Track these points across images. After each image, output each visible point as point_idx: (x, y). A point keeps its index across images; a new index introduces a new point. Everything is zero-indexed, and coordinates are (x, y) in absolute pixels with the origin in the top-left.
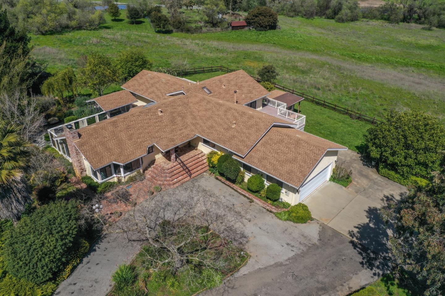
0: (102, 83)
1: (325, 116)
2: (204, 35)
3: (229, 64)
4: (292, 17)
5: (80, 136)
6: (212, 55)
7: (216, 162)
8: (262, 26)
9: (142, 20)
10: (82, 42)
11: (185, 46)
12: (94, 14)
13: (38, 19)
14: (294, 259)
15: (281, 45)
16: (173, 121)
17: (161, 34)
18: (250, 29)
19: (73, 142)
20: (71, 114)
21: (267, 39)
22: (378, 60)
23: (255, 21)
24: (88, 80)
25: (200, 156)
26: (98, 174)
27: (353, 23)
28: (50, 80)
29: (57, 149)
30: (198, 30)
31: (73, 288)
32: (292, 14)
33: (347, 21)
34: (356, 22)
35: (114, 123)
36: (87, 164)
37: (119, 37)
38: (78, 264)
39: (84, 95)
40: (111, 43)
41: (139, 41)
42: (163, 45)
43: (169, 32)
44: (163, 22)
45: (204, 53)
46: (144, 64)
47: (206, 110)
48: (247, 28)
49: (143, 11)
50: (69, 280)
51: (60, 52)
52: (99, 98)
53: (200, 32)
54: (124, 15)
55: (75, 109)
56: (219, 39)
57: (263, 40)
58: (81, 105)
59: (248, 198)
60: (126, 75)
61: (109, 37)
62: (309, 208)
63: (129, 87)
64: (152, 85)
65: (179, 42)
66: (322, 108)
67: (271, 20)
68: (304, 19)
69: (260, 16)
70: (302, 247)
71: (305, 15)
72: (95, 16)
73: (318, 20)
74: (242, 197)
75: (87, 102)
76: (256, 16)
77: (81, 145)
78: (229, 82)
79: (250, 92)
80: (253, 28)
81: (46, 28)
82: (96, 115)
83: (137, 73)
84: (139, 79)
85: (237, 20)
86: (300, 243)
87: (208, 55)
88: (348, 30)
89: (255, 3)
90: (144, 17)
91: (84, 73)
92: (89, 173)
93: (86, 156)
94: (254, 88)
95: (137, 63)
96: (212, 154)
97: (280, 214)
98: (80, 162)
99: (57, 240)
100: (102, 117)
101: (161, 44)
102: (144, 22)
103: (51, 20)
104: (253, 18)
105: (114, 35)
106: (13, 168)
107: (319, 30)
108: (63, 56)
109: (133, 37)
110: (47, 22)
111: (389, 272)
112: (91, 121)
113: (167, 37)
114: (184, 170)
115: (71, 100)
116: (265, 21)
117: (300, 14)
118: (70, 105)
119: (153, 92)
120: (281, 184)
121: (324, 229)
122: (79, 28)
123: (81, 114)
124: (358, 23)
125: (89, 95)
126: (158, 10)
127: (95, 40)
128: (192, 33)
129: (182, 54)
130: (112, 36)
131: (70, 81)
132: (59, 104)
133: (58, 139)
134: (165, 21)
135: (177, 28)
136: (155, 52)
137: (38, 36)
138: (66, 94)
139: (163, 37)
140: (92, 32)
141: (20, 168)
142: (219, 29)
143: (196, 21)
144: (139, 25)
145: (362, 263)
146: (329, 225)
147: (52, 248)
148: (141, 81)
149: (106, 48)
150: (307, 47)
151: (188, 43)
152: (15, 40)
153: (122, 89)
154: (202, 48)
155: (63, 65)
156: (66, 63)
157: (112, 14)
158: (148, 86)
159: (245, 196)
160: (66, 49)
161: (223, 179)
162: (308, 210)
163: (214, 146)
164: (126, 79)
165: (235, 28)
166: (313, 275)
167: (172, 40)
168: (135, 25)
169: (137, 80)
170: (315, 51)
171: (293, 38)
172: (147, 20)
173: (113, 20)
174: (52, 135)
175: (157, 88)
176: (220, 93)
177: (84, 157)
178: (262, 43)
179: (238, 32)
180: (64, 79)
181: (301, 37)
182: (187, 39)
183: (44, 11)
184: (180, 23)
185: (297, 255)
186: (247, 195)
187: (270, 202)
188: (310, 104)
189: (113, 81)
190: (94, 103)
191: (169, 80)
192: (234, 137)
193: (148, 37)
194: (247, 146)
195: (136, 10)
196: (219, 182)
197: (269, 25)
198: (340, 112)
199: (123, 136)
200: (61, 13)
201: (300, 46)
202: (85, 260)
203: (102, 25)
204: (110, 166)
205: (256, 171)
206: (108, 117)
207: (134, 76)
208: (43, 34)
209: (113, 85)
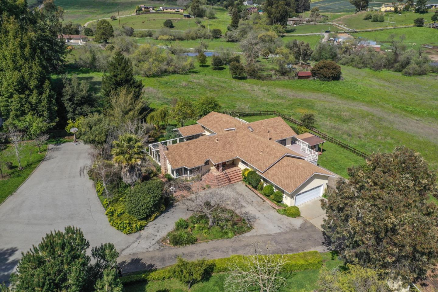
0: (184, 118)
1: (343, 156)
2: (273, 82)
3: (284, 109)
4: (361, 68)
5: (167, 149)
6: (272, 101)
7: (246, 175)
8: (325, 77)
9: (224, 66)
10: (175, 84)
11: (253, 92)
12: (186, 62)
13: (146, 65)
14: (280, 234)
15: (339, 95)
16: (224, 147)
17: (236, 80)
18: (314, 79)
19: (163, 153)
20: (163, 136)
21: (328, 88)
22: (430, 114)
23: (319, 72)
24: (175, 116)
25: (239, 171)
26: (175, 173)
27: (420, 77)
28: (152, 114)
29: (152, 157)
30: (269, 77)
31: (155, 226)
32: (360, 65)
33: (414, 74)
34: (423, 76)
35: (188, 144)
36: (169, 167)
37: (203, 81)
38: (159, 216)
39: (172, 125)
40: (196, 87)
41: (217, 86)
42: (235, 90)
43: (243, 78)
44: (239, 70)
45: (266, 99)
46: (215, 107)
47: (246, 142)
48: (312, 78)
49: (225, 60)
50: (153, 222)
51: (159, 92)
52: (181, 128)
53: (270, 80)
54: (209, 61)
55: (166, 133)
56: (285, 86)
57: (324, 90)
58: (170, 131)
59: (263, 199)
60: (202, 113)
61: (195, 81)
62: (300, 209)
63: (201, 122)
64: (216, 122)
65: (249, 88)
66: (345, 150)
67: (335, 72)
68: (372, 71)
69: (324, 68)
70: (287, 229)
71: (373, 67)
72: (186, 63)
73: (385, 73)
74: (259, 198)
75: (173, 130)
76: (321, 68)
77: (167, 155)
78: (268, 124)
79: (282, 133)
80: (317, 78)
81: (151, 73)
82: (178, 139)
83: (209, 112)
84: (208, 117)
85: (305, 71)
86: (287, 227)
87: (270, 101)
88: (413, 84)
89: (326, 55)
90: (226, 64)
91: (174, 111)
92: (170, 172)
93: (169, 161)
94: (285, 130)
95: (210, 106)
96: (246, 170)
97: (280, 210)
98: (165, 165)
99: (151, 198)
100: (182, 140)
101: (234, 89)
102: (225, 69)
103: (155, 66)
104: (319, 69)
105: (199, 79)
106: (138, 158)
107: (382, 83)
108: (160, 95)
109: (213, 82)
110: (152, 68)
111: (339, 250)
112: (174, 142)
113: (241, 82)
114: (226, 178)
115: (163, 127)
116: (329, 73)
117: (368, 66)
118: (162, 131)
119: (216, 127)
120: (283, 192)
121: (306, 222)
122: (174, 72)
123: (169, 137)
124: (425, 77)
125: (176, 126)
126: (237, 60)
127: (184, 83)
128: (263, 80)
129: (248, 99)
130: (197, 81)
131: (164, 115)
132: (156, 129)
133: (154, 150)
134: (241, 70)
135: (250, 76)
136: (227, 96)
137: (144, 78)
138: (161, 123)
139: (237, 83)
140: (183, 76)
141: (140, 158)
142: (286, 78)
143: (268, 70)
144: (221, 71)
145: (323, 243)
146: (310, 221)
147: (148, 201)
148: (210, 119)
149: (191, 90)
150: (363, 98)
151: (256, 89)
152: (135, 87)
153: (196, 124)
154: (266, 94)
155: (160, 102)
156: (162, 101)
157: (200, 61)
158: (214, 123)
159: (261, 198)
160: (163, 90)
161: (250, 187)
162: (298, 210)
163: (247, 165)
164: (201, 116)
165: (300, 77)
166: (287, 243)
167: (244, 86)
168: (217, 70)
169: (207, 118)
170: (369, 103)
171: (353, 89)
172: (228, 67)
173: (201, 66)
174: (150, 148)
175: (219, 124)
176: (260, 132)
177: (168, 162)
178: (322, 92)
179: (303, 81)
180: (161, 114)
181: (361, 88)
182: (257, 85)
183: (151, 60)
184: (254, 71)
185: (282, 232)
186: (263, 197)
187: (275, 202)
188: (337, 146)
189: (192, 117)
190: (178, 131)
191: (228, 120)
192: (259, 160)
193: (225, 82)
194: (266, 166)
195: (220, 59)
196: (247, 188)
197: (331, 77)
198: (358, 154)
199: (192, 152)
200: (162, 61)
201: (357, 97)
202: (163, 215)
203: (191, 70)
204: (181, 169)
205: (269, 183)
206: (185, 140)
207: (207, 114)
208: (148, 77)
209: (191, 120)
